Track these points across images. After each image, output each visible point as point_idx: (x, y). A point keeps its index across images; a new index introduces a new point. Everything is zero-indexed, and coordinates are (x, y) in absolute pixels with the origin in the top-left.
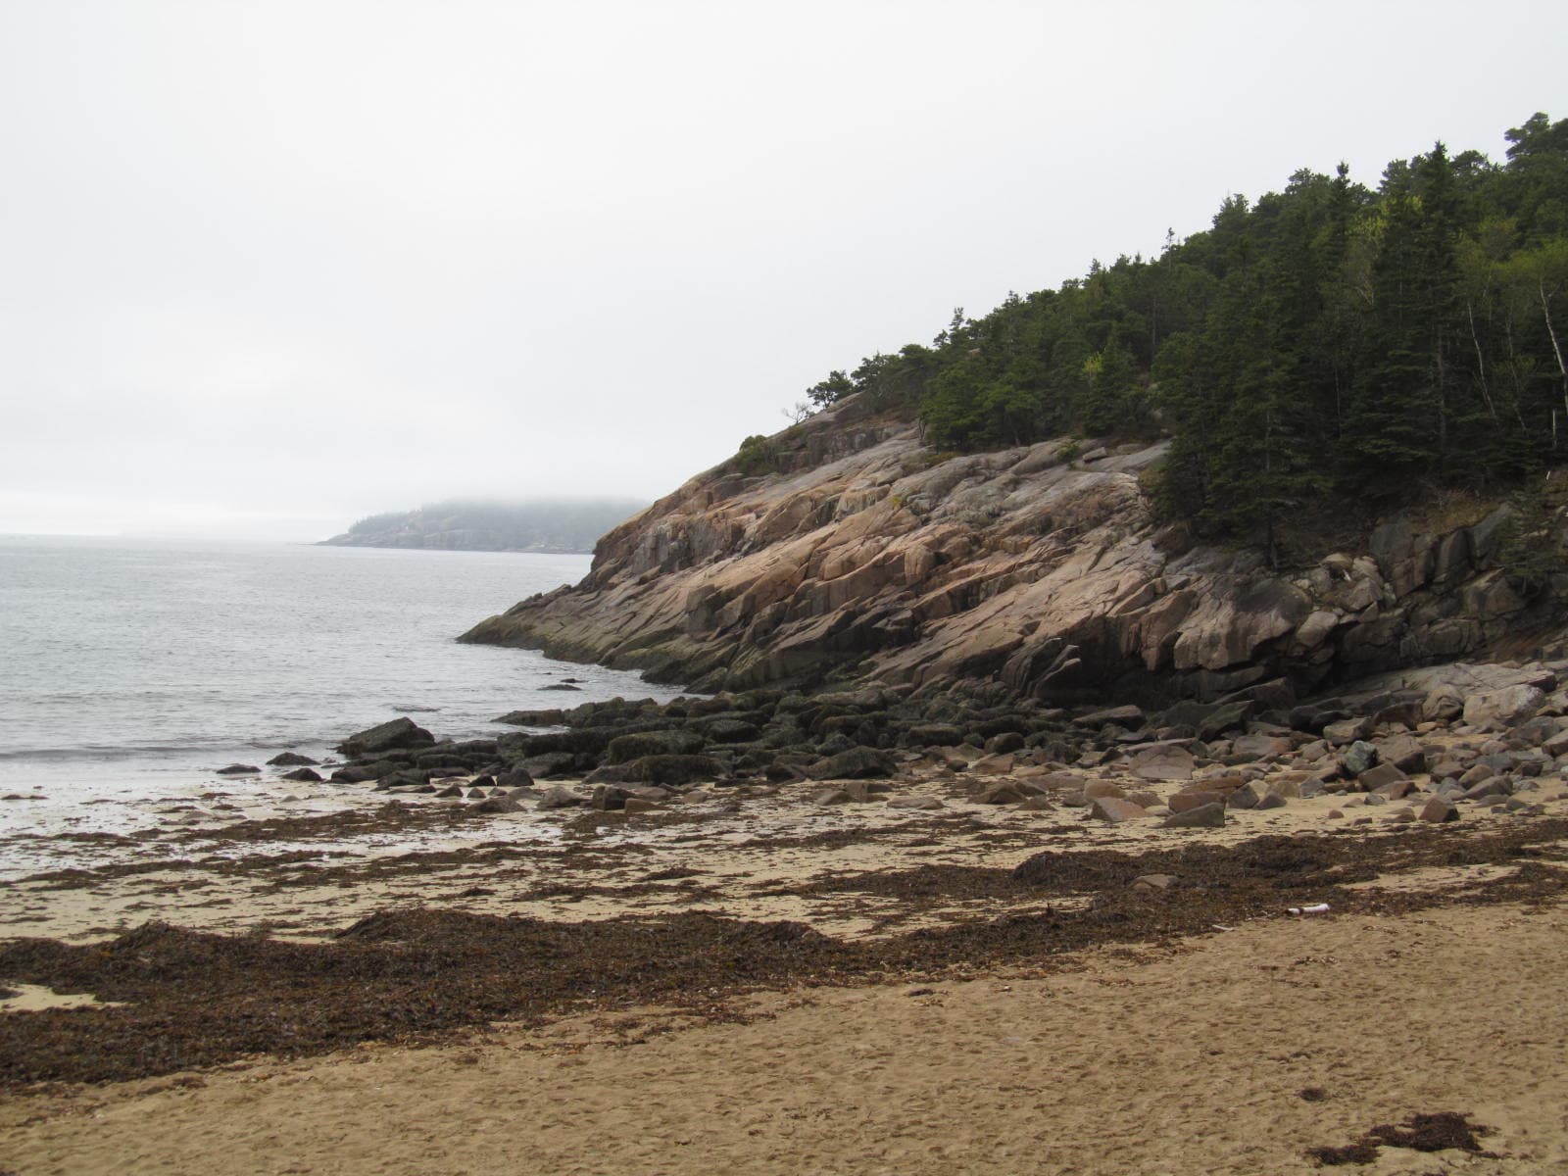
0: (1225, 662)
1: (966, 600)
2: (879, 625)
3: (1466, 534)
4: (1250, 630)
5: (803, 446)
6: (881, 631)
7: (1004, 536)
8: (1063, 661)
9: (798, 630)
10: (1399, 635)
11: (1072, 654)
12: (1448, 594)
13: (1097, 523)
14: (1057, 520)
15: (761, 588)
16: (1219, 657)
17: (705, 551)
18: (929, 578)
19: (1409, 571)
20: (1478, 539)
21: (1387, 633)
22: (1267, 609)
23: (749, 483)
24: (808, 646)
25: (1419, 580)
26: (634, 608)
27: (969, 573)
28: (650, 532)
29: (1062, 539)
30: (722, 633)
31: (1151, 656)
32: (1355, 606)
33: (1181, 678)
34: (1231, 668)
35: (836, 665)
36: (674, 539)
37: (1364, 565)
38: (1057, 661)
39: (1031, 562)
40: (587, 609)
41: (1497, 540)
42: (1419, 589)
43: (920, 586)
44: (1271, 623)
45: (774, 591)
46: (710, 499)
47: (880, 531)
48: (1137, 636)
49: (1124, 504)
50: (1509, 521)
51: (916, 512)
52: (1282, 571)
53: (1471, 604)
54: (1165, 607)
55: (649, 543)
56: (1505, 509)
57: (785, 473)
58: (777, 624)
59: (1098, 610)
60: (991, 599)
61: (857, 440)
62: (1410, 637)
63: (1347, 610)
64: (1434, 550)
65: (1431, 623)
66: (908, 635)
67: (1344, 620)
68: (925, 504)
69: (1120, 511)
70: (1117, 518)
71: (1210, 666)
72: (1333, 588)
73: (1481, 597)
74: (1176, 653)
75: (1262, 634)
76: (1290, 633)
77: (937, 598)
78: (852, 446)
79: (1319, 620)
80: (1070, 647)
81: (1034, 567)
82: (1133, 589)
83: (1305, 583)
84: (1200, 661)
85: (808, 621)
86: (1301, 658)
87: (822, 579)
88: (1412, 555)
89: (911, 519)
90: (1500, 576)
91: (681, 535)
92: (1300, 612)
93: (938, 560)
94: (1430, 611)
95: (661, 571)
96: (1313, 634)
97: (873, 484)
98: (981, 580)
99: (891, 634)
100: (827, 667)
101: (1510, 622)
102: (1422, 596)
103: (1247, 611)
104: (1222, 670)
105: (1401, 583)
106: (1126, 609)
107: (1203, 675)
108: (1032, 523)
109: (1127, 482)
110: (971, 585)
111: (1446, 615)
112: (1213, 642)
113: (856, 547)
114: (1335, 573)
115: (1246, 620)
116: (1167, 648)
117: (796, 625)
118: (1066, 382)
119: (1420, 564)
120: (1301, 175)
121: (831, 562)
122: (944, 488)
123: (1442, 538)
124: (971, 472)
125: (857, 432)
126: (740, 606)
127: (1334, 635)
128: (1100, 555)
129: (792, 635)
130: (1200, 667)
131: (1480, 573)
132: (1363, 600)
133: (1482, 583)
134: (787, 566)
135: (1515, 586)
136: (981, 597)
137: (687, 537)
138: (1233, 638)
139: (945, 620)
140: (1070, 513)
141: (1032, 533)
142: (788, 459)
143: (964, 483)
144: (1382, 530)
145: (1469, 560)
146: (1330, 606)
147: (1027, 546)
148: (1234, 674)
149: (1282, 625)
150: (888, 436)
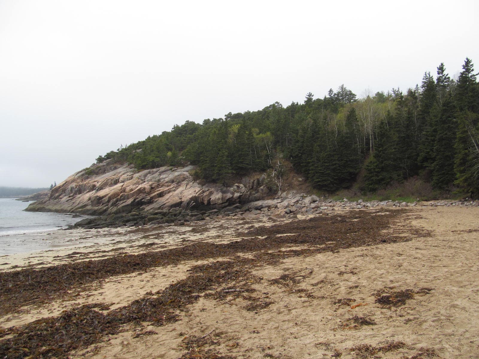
0: (221, 203)
1: (161, 195)
2: (143, 200)
3: (258, 180)
4: (226, 197)
5: (100, 170)
6: (144, 202)
7: (165, 183)
8: (192, 204)
9: (123, 203)
10: (249, 197)
11: (193, 203)
12: (256, 190)
13: (183, 181)
14: (175, 180)
15: (112, 195)
16: (220, 201)
17: (85, 190)
18: (151, 192)
19: (249, 186)
20: (260, 180)
21: (247, 196)
22: (228, 193)
23: (90, 177)
24: (128, 205)
25: (251, 187)
26: (73, 201)
27: (159, 190)
28: (69, 187)
29: (177, 184)
30: (103, 204)
31: (206, 202)
32: (242, 192)
33: (212, 206)
34: (222, 203)
35: (133, 208)
36: (76, 188)
37: (242, 185)
38: (191, 204)
39: (173, 188)
40: (57, 203)
41: (263, 181)
42: (251, 189)
43: (149, 193)
44: (229, 195)
45: (114, 196)
46: (82, 180)
47: (135, 184)
48: (203, 199)
49: (187, 177)
50: (264, 178)
51: (142, 180)
52: (227, 187)
53: (260, 191)
54: (207, 194)
55: (70, 189)
56: (263, 175)
57: (97, 175)
58: (117, 202)
59: (194, 195)
60: (166, 195)
61: (112, 168)
62: (251, 197)
63: (241, 193)
64: (253, 183)
65: (254, 194)
66: (150, 202)
67: (241, 194)
68: (143, 179)
69: (187, 178)
70: (187, 180)
71: (218, 203)
72: (238, 189)
73: (262, 190)
74: (211, 202)
75: (228, 197)
76: (232, 197)
77: (155, 195)
78: (111, 169)
79: (237, 195)
80: (193, 201)
81: (174, 189)
82: (199, 191)
83: (232, 189)
84: (216, 203)
85: (124, 201)
86: (234, 201)
87: (126, 193)
88: (249, 183)
89: (141, 182)
90: (265, 186)
91: (78, 187)
92: (233, 194)
93: (152, 188)
94: (254, 192)
95: (74, 194)
96: (236, 197)
97: (128, 176)
98: (163, 191)
99: (146, 202)
100: (132, 209)
101: (267, 194)
102: (251, 190)
103: (224, 193)
104: (221, 204)
105: (248, 188)
106: (199, 195)
107: (217, 205)
108: (170, 181)
109: (187, 174)
110: (161, 192)
111: (256, 193)
112: (219, 199)
113: (132, 187)
114: (238, 187)
115: (225, 195)
116: (209, 201)
117: (122, 202)
118: (164, 156)
119: (251, 185)
120: (187, 121)
121: (128, 189)
122: (145, 176)
123: (254, 180)
124: (149, 173)
125: (112, 167)
126: (107, 199)
127: (240, 197)
128: (186, 186)
129: (121, 204)
130: (216, 204)
131: (261, 186)
132: (243, 191)
133: (262, 187)
134: (117, 191)
135: (268, 188)
136: (164, 194)
137: (79, 188)
138: (222, 199)
139: (158, 199)
140: (177, 179)
141: (170, 183)
142: (98, 172)
143: (149, 175)
144: (244, 179)
145: (259, 184)
146: (238, 192)
147: (170, 185)
148: (223, 204)
149: (231, 196)
150: (119, 168)
